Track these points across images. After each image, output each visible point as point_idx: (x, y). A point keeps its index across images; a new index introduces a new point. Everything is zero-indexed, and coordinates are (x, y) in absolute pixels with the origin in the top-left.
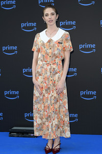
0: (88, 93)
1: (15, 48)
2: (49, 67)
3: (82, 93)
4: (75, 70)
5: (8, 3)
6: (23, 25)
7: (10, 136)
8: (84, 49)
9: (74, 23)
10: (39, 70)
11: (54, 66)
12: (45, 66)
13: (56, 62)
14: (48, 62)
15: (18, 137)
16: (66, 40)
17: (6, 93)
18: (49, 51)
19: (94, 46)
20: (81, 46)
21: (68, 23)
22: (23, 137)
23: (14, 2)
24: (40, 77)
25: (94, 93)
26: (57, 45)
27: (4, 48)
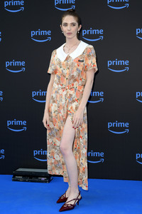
0: (118, 124)
1: (23, 63)
2: (65, 93)
3: (110, 125)
4: (101, 94)
5: (14, 3)
6: (33, 33)
7: (14, 180)
8: (114, 67)
9: (101, 32)
10: (54, 95)
11: (71, 92)
12: (61, 91)
13: (75, 86)
14: (64, 86)
15: (25, 181)
16: (89, 56)
17: (9, 123)
18: (66, 71)
19: (127, 63)
20: (110, 63)
21: (93, 32)
22: (31, 181)
23: (22, 3)
24: (54, 104)
25: (127, 125)
26: (76, 65)
27: (8, 64)
